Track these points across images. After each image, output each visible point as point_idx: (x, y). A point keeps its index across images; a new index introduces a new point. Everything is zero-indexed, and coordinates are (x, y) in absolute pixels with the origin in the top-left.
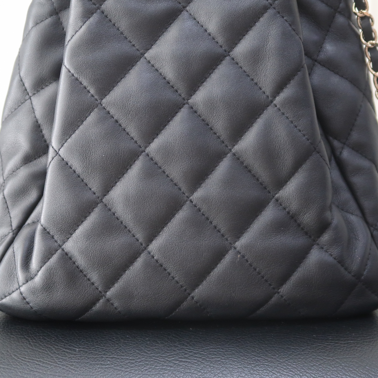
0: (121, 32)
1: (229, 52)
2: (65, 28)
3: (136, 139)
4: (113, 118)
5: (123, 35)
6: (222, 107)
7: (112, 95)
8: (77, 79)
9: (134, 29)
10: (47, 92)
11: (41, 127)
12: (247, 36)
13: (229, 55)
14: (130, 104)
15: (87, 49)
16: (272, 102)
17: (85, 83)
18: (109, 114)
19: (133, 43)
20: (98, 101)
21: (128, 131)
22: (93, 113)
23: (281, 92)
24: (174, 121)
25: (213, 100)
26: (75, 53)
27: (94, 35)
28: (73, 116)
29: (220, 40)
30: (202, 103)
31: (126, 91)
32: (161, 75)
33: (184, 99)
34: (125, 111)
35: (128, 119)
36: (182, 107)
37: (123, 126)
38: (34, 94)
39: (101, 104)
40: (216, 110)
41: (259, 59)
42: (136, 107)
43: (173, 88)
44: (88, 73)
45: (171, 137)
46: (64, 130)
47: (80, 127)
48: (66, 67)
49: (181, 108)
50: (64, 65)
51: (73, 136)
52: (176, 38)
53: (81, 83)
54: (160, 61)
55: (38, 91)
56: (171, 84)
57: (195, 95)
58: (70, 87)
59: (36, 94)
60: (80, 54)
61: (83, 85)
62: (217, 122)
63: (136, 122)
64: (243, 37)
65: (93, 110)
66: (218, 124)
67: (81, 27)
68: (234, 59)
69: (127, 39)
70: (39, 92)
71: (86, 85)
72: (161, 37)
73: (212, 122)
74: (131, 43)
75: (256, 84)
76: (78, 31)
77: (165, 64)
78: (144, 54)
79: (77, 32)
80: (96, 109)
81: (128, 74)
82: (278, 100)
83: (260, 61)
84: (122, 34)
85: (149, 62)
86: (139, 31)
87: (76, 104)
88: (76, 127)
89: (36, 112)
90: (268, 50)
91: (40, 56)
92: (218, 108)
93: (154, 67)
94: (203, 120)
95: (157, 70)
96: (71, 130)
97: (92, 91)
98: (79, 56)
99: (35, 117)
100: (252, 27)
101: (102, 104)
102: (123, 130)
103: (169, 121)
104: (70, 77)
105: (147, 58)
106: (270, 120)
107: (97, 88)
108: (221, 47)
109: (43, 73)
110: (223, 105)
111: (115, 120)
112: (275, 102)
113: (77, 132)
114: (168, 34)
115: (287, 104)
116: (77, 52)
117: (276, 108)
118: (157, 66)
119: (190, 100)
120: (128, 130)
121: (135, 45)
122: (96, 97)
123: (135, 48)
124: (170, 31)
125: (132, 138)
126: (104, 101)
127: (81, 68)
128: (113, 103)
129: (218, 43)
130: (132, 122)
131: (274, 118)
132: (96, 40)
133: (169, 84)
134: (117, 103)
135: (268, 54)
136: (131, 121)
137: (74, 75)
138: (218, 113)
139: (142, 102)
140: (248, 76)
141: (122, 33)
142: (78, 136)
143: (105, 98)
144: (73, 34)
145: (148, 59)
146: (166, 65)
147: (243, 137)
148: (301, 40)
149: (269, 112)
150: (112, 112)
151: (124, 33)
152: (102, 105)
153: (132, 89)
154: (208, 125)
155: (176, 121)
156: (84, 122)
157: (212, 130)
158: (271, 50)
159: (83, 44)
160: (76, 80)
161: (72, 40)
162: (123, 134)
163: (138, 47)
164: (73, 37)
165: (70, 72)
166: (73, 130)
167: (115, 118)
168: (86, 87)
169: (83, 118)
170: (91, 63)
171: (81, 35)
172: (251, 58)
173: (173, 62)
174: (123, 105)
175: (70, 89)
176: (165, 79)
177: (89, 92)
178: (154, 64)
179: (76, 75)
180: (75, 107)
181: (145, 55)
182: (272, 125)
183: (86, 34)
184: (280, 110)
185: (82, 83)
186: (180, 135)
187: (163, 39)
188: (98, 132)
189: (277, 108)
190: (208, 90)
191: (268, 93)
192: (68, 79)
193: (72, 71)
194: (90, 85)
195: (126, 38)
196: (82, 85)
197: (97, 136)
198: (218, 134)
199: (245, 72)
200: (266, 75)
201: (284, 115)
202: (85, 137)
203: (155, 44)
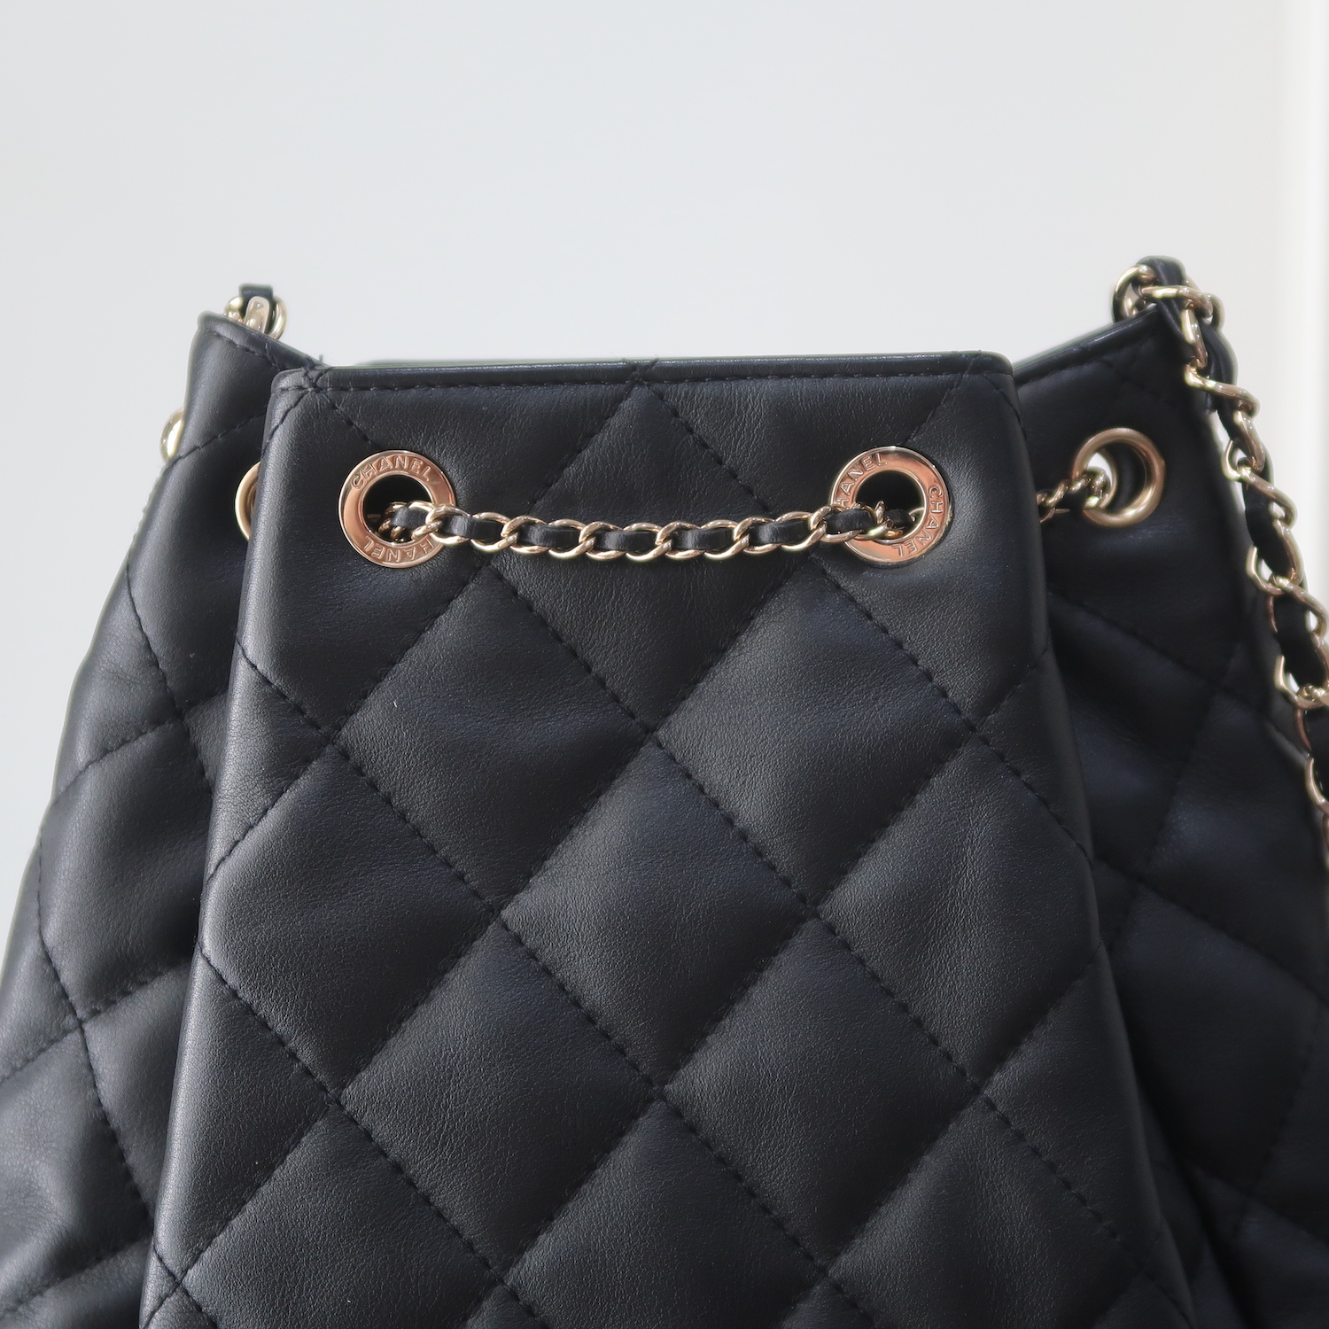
0: (414, 826)
1: (817, 903)
2: (210, 768)
3: (469, 1234)
4: (386, 1156)
5: (421, 837)
6: (791, 1114)
7: (382, 1072)
8: (248, 1010)
9: (460, 817)
10: (143, 1007)
11: (121, 1142)
12: (882, 845)
13: (817, 915)
14: (446, 1107)
15: (287, 896)
16: (977, 1090)
17: (280, 1024)
18: (371, 1140)
19: (459, 868)
20: (327, 1092)
21: (441, 1205)
22: (310, 1137)
23: (1013, 1056)
24: (614, 1167)
25: (757, 1091)
26: (241, 911)
27: (312, 844)
28: (237, 1149)
29: (784, 856)
30: (716, 1099)
31: (434, 1056)
32: (564, 990)
33: (648, 1081)
34: (428, 1133)
35: (440, 1161)
36: (644, 1111)
37: (423, 1184)
38: (95, 1013)
39: (338, 1102)
40: (770, 1127)
41: (927, 933)
42: (470, 1120)
43: (609, 1038)
44: (290, 989)
45: (600, 1229)
46: (200, 1199)
47: (263, 1189)
48: (208, 962)
49: (636, 1117)
50: (203, 956)
51: (234, 1222)
52: (618, 852)
53: (264, 1024)
54: (559, 940)
55: (110, 1003)
56: (601, 1023)
57: (691, 1068)
58: (223, 1041)
59: (102, 1016)
60: (261, 917)
61: (273, 1033)
62: (772, 1170)
63: (471, 1174)
64: (869, 848)
65: (309, 1124)
66: (775, 1178)
67: (265, 812)
68: (836, 931)
69: (435, 852)
70: (113, 1006)
71: (284, 1032)
72: (561, 846)
73: (754, 1169)
74: (451, 867)
75: (918, 1022)
76: (251, 827)
77: (578, 951)
78: (502, 908)
79: (250, 832)
80: (319, 1123)
81: (440, 987)
82: (1002, 1083)
83: (934, 942)
84: (419, 834)
85: (518, 940)
86: (481, 824)
87: (248, 1104)
88: (246, 1192)
89: (102, 1085)
90: (960, 899)
91: (116, 879)
92: (775, 1119)
93: (536, 959)
94: (721, 1160)
95: (547, 971)
96: (229, 1200)
97: (306, 1056)
98: (255, 924)
99: (99, 1103)
100: (902, 810)
101: (343, 1103)
102: (421, 1200)
103: (593, 1167)
104: (224, 1001)
105: (509, 927)
106: (972, 1160)
107: (325, 1047)
108: (787, 882)
109: (127, 941)
110: (797, 1109)
111: (393, 1166)
112: (987, 1092)
113: (250, 1207)
114: (587, 833)
115: (1035, 1104)
116: (251, 910)
117: (992, 1115)
118: (546, 956)
119: (671, 1086)
120: (439, 1200)
121: (466, 878)
122: (321, 1077)
123: (464, 888)
124: (594, 824)
125: (456, 1232)
126: (350, 1090)
127: (264, 968)
128: (384, 1103)
129: (774, 868)
130: (454, 1175)
131: (985, 1155)
132: (321, 863)
133: (594, 1023)
134: (399, 1103)
135: (961, 917)
136: (452, 1171)
137: (240, 995)
138: (775, 1137)
139: (491, 1099)
140: (890, 994)
141: (416, 832)
142: (254, 1225)
143: (353, 1079)
144: (237, 838)
145: (515, 928)
146: (580, 956)
147: (868, 1225)
148: (1086, 855)
149: (966, 1130)
150: (382, 1131)
151: (423, 832)
152: (342, 1108)
153: (454, 1051)
154: (739, 1178)
155: (618, 1167)
156: (277, 1172)
157: (753, 1195)
158: (975, 902)
159: (273, 878)
160: (246, 1013)
161: (231, 862)
162: (422, 1216)
163: (477, 882)
164: (236, 852)
165: (225, 982)
166: (236, 1200)
167: (393, 1154)
168: (285, 1039)
169: (274, 1155)
170: (300, 950)
171: (263, 847)
172: (900, 930)
173: (606, 946)
174: (421, 1112)
175: (223, 1049)
176: (580, 1007)
177: (293, 1056)
178: (536, 950)
179: (246, 996)
180: (242, 1117)
181: (505, 913)
182: (980, 1179)
183: (284, 842)
184: (1008, 1123)
185: (269, 1024)
186: (634, 1224)
187: (569, 853)
188: (327, 1213)
189: (998, 1117)
190: (739, 1050)
191: (962, 1057)
192: (218, 1008)
193: (232, 980)
194: (299, 1035)
195: (432, 850)
196: (270, 1030)
197: (325, 1227)
198: (775, 1213)
199: (874, 977)
200: (955, 992)
201: (1025, 1140)
202: (279, 1229)
203: (540, 872)
